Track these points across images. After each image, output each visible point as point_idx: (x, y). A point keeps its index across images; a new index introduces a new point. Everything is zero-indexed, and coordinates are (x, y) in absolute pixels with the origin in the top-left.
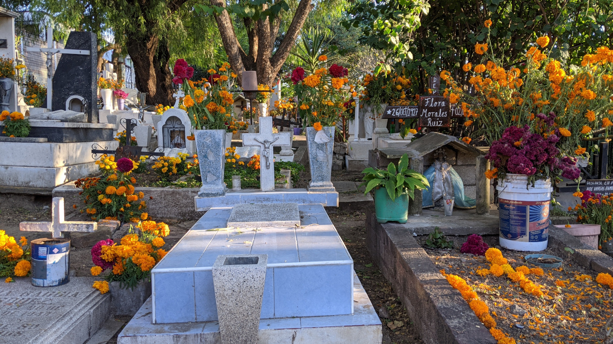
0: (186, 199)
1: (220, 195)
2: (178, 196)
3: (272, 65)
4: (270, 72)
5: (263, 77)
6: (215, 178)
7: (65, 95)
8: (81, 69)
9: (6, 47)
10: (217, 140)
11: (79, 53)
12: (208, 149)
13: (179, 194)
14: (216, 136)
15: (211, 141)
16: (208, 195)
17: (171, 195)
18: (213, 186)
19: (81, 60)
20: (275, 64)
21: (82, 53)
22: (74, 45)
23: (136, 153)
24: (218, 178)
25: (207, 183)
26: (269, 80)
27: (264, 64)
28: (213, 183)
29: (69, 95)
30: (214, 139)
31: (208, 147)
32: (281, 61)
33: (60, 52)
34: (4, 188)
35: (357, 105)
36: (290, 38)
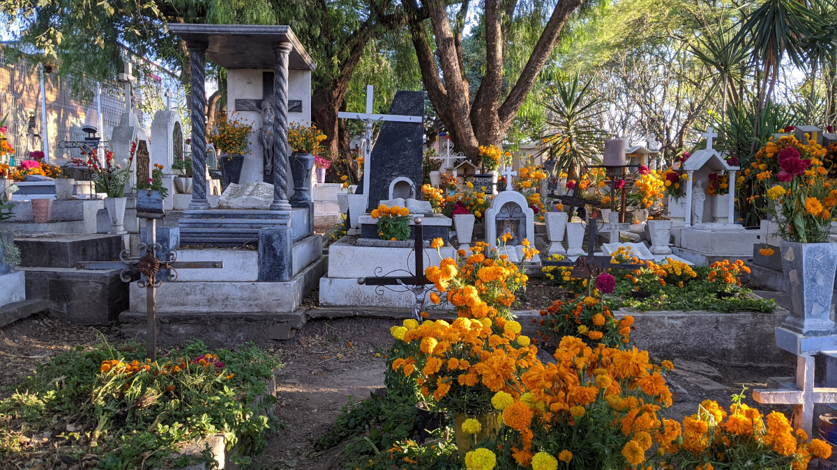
0: (660, 328)
1: (832, 333)
2: (649, 324)
3: (500, 119)
4: (498, 128)
5: (489, 135)
6: (823, 309)
7: (387, 176)
8: (409, 141)
9: (301, 111)
10: (831, 257)
11: (409, 121)
12: (817, 270)
13: (651, 320)
14: (831, 252)
15: (823, 259)
16: (816, 333)
17: (640, 321)
18: (819, 321)
19: (409, 129)
20: (505, 117)
21: (412, 121)
22: (401, 108)
23: (603, 265)
24: (826, 309)
25: (811, 316)
26: (496, 138)
27: (492, 117)
28: (819, 316)
29: (391, 177)
30: (828, 256)
31: (819, 267)
32: (513, 113)
33: (383, 119)
34: (396, 310)
35: (691, 178)
36: (527, 83)
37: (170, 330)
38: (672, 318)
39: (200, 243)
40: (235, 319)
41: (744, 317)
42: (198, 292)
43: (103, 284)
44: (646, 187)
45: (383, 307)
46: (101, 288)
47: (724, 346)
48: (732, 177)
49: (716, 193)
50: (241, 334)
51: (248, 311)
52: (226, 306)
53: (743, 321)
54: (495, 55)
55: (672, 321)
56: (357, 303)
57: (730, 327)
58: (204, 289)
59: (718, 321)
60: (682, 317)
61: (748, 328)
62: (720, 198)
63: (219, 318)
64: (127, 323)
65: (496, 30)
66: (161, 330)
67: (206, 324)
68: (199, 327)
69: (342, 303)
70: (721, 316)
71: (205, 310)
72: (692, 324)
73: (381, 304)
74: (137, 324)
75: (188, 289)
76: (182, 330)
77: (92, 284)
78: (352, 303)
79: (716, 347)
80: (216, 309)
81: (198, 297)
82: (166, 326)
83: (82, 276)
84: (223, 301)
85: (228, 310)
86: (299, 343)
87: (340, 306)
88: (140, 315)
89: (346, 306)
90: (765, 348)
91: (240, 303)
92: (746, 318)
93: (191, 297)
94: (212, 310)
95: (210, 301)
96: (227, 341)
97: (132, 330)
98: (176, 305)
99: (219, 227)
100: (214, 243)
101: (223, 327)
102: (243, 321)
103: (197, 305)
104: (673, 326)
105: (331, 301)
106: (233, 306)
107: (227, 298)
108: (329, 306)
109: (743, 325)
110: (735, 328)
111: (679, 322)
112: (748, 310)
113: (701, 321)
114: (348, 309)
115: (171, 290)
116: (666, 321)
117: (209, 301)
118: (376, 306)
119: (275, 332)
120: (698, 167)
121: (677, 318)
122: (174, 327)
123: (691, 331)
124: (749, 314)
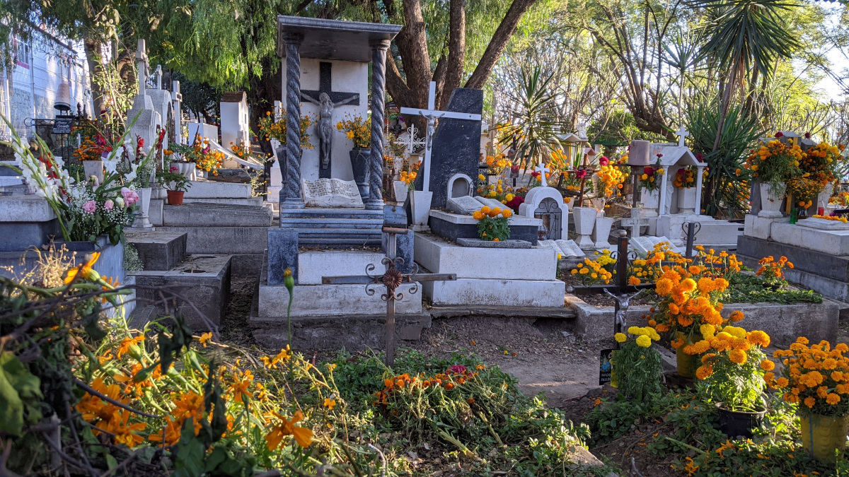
7: (445, 173)
8: (468, 138)
9: (358, 104)
11: (469, 118)
19: (468, 127)
21: (472, 118)
22: (461, 106)
29: (450, 173)
33: (444, 116)
34: (506, 308)
35: (666, 172)
36: (486, 70)
37: (303, 334)
38: (747, 310)
39: (316, 244)
40: (368, 321)
41: (801, 307)
42: (330, 295)
43: (216, 288)
44: (608, 177)
45: (492, 305)
46: (212, 292)
47: (785, 333)
48: (700, 173)
49: (682, 186)
50: (373, 336)
51: (379, 312)
52: (357, 308)
53: (800, 311)
54: (459, 42)
55: (747, 313)
56: (468, 303)
57: (790, 317)
58: (336, 292)
59: (781, 311)
60: (755, 309)
61: (804, 317)
62: (687, 192)
63: (353, 320)
64: (259, 328)
65: (461, 16)
66: (295, 335)
67: (341, 327)
68: (332, 330)
69: (455, 302)
70: (785, 307)
71: (336, 312)
72: (762, 315)
73: (490, 303)
74: (269, 329)
75: (320, 293)
76: (315, 334)
77: (203, 288)
78: (463, 301)
79: (778, 334)
80: (347, 311)
81: (330, 300)
82: (299, 330)
83: (192, 280)
84: (354, 303)
85: (359, 312)
86: (428, 343)
87: (452, 305)
88: (273, 320)
89: (457, 305)
90: (815, 334)
91: (371, 305)
92: (802, 308)
93: (322, 301)
94: (344, 313)
95: (342, 304)
96: (360, 343)
97: (264, 335)
98: (307, 308)
99: (324, 227)
100: (328, 244)
101: (356, 329)
102: (376, 323)
103: (329, 308)
104: (747, 317)
105: (444, 300)
106: (365, 308)
107: (359, 300)
108: (442, 305)
109: (800, 314)
110: (793, 317)
111: (752, 314)
112: (803, 301)
113: (769, 312)
114: (462, 308)
115: (302, 293)
116: (742, 313)
117: (340, 303)
118: (486, 305)
119: (407, 332)
120: (673, 163)
121: (751, 310)
122: (308, 331)
123: (761, 321)
124: (805, 305)
